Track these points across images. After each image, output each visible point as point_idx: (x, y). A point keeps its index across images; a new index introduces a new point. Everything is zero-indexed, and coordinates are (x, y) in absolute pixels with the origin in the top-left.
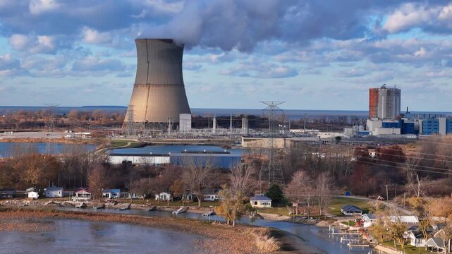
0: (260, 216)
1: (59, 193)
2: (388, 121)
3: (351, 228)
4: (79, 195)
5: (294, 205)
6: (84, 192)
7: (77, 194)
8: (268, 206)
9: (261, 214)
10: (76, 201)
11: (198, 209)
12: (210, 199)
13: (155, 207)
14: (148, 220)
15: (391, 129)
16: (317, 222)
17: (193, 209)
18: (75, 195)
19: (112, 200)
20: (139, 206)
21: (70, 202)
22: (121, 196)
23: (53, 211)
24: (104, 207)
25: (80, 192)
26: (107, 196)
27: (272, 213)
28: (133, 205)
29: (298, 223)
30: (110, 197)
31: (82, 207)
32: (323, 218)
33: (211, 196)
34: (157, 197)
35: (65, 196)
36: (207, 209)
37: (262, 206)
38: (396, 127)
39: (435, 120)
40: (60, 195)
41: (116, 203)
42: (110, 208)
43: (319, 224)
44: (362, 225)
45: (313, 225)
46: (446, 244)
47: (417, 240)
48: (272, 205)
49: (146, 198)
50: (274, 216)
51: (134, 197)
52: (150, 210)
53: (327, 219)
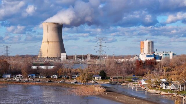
0: (96, 83)
1: (9, 76)
2: (149, 54)
3: (137, 85)
4: (18, 77)
5: (111, 79)
6: (20, 75)
7: (17, 76)
8: (100, 79)
9: (97, 82)
10: (16, 79)
11: (69, 80)
12: (75, 77)
13: (51, 80)
14: (47, 84)
15: (150, 58)
16: (121, 84)
17: (67, 81)
18: (16, 77)
19: (32, 78)
20: (44, 80)
21: (14, 79)
22: (36, 77)
23: (6, 82)
24: (28, 81)
25: (18, 75)
26: (30, 77)
27: (102, 81)
28: (41, 80)
29: (113, 84)
30: (31, 77)
31: (19, 81)
32: (124, 82)
33: (75, 76)
34: (51, 77)
35: (11, 77)
36: (73, 80)
37: (97, 79)
38: (152, 57)
39: (168, 54)
40: (9, 77)
41: (34, 79)
42: (31, 81)
43: (122, 85)
44: (141, 83)
45: (120, 85)
46: (179, 86)
47: (166, 86)
48: (101, 79)
49: (47, 78)
50: (102, 82)
51: (41, 77)
52: (48, 82)
53: (126, 82)
